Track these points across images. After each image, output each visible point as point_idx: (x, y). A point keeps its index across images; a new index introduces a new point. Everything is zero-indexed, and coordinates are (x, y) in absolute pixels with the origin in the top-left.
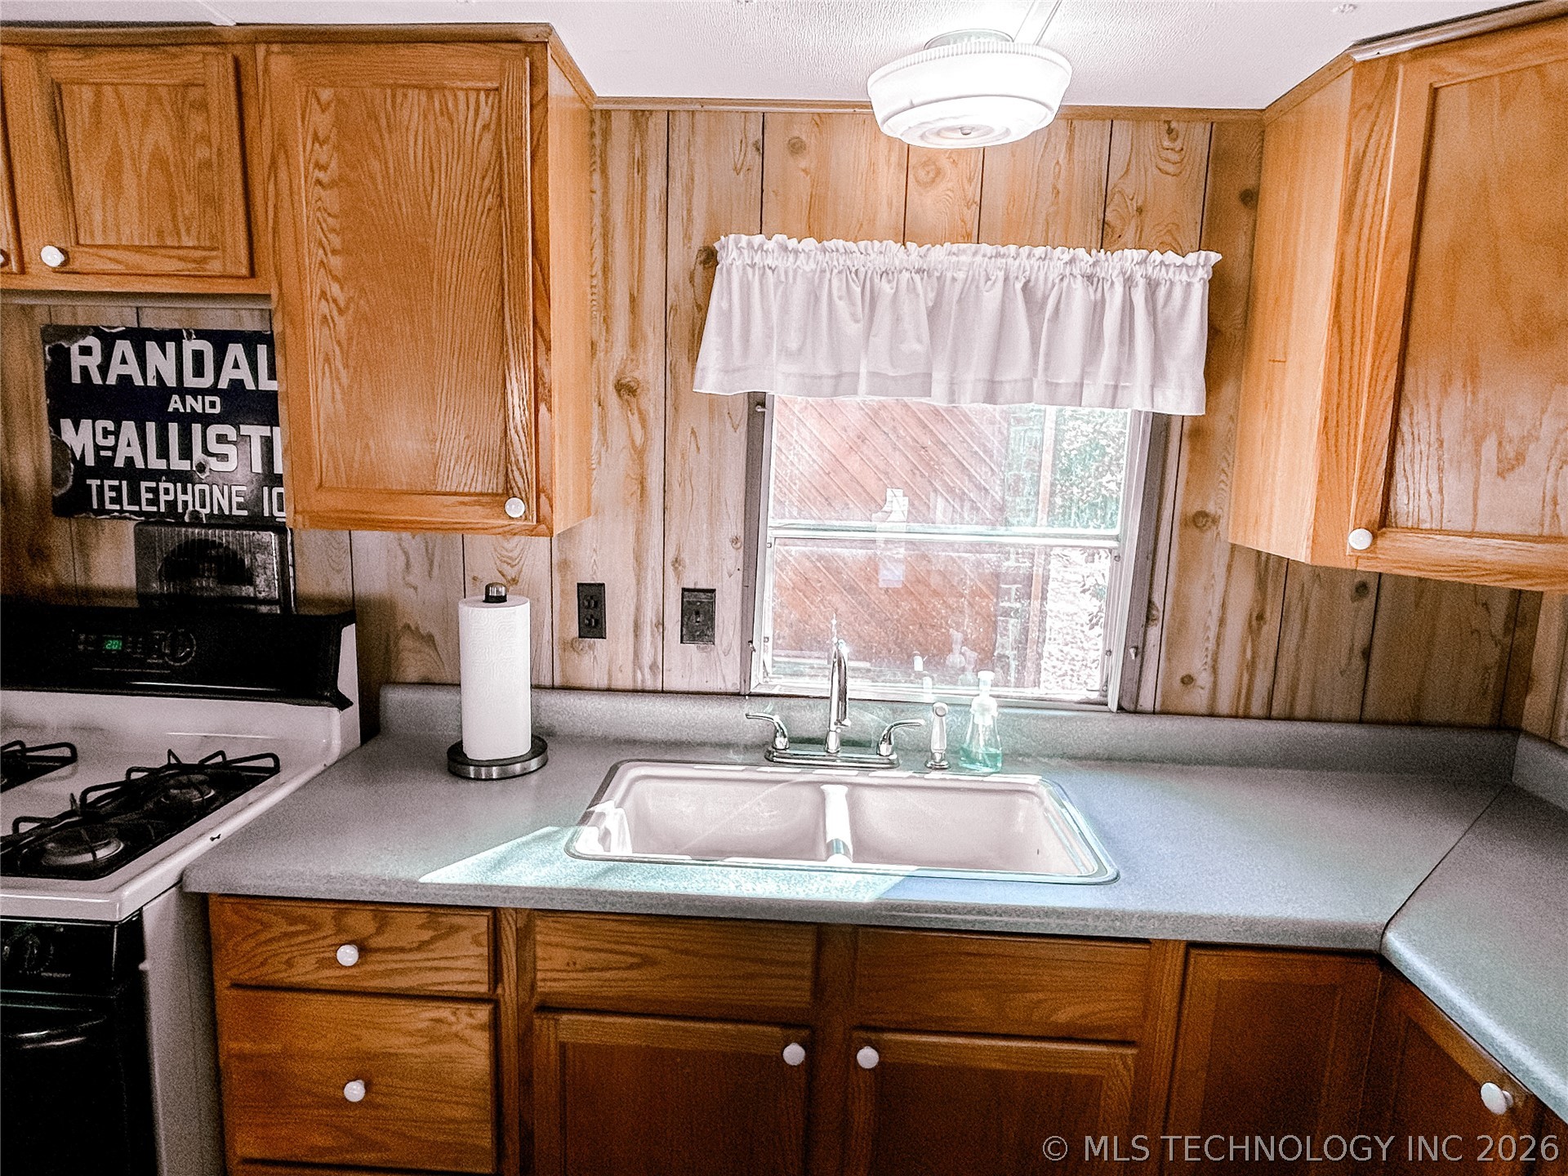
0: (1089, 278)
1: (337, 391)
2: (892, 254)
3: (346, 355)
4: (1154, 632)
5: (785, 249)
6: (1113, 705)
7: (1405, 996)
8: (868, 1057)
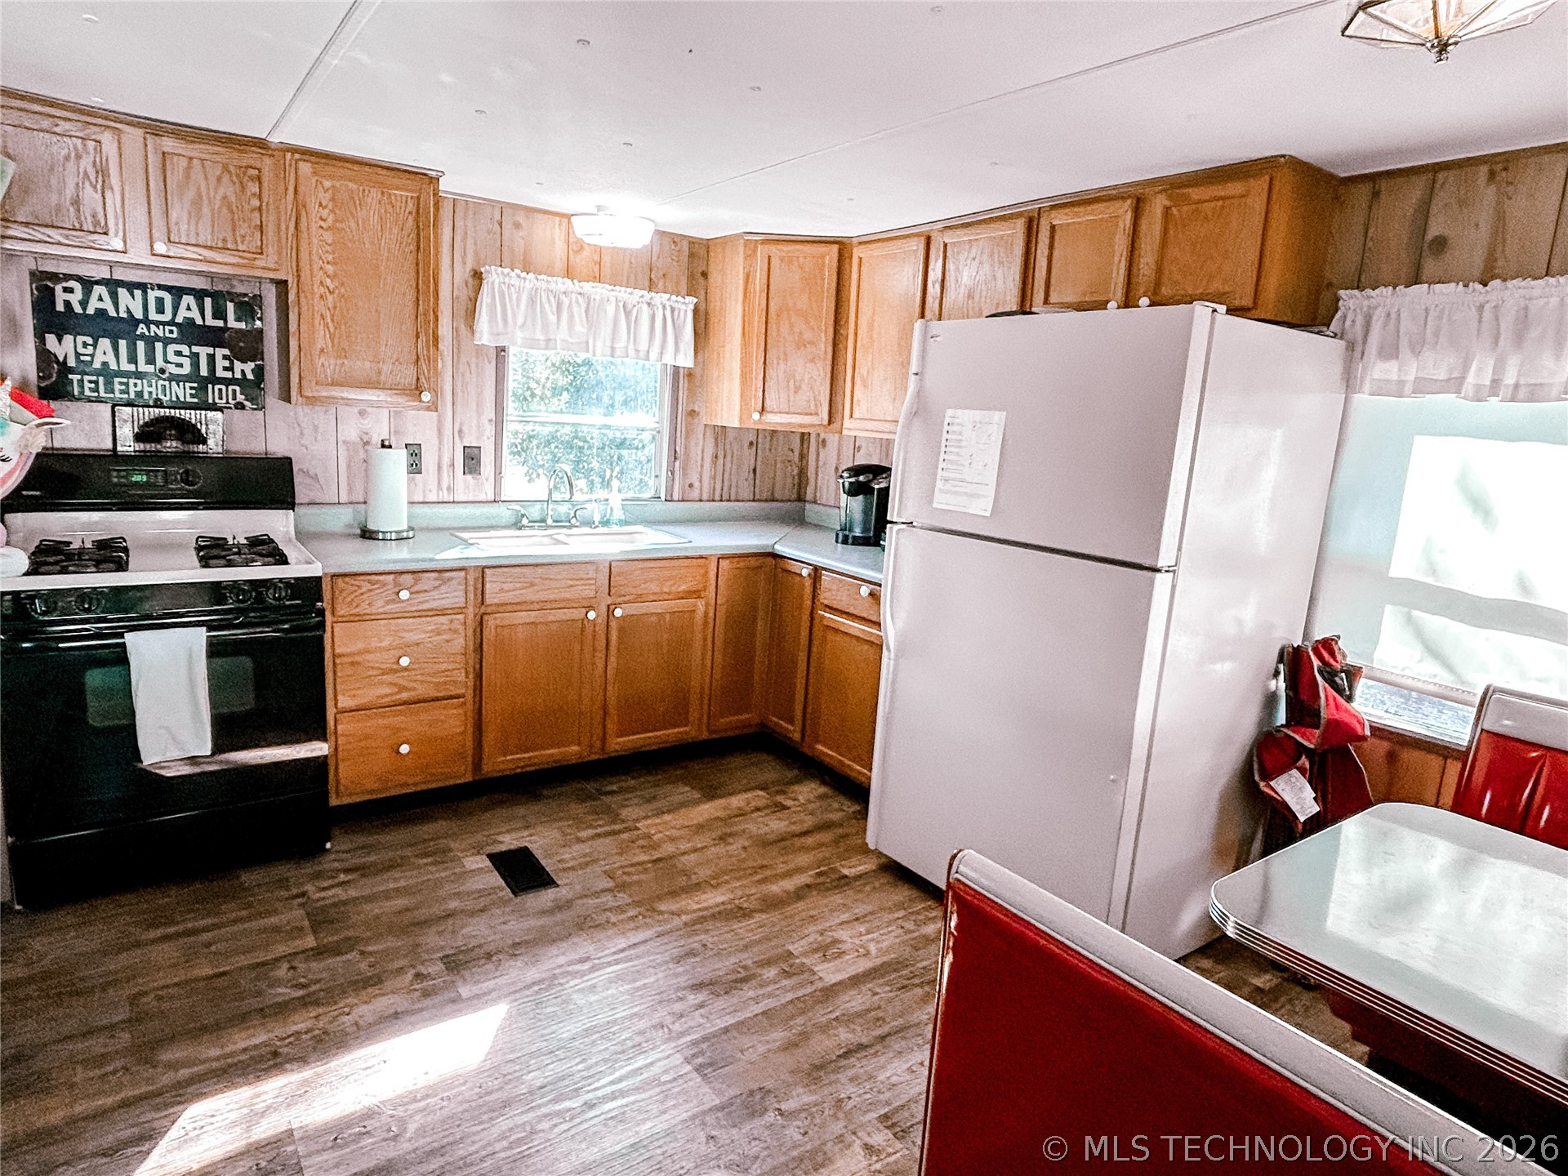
0: (649, 304)
1: (327, 333)
2: (567, 284)
3: (332, 316)
4: (677, 463)
5: (519, 276)
6: (663, 498)
7: (781, 563)
8: (618, 612)
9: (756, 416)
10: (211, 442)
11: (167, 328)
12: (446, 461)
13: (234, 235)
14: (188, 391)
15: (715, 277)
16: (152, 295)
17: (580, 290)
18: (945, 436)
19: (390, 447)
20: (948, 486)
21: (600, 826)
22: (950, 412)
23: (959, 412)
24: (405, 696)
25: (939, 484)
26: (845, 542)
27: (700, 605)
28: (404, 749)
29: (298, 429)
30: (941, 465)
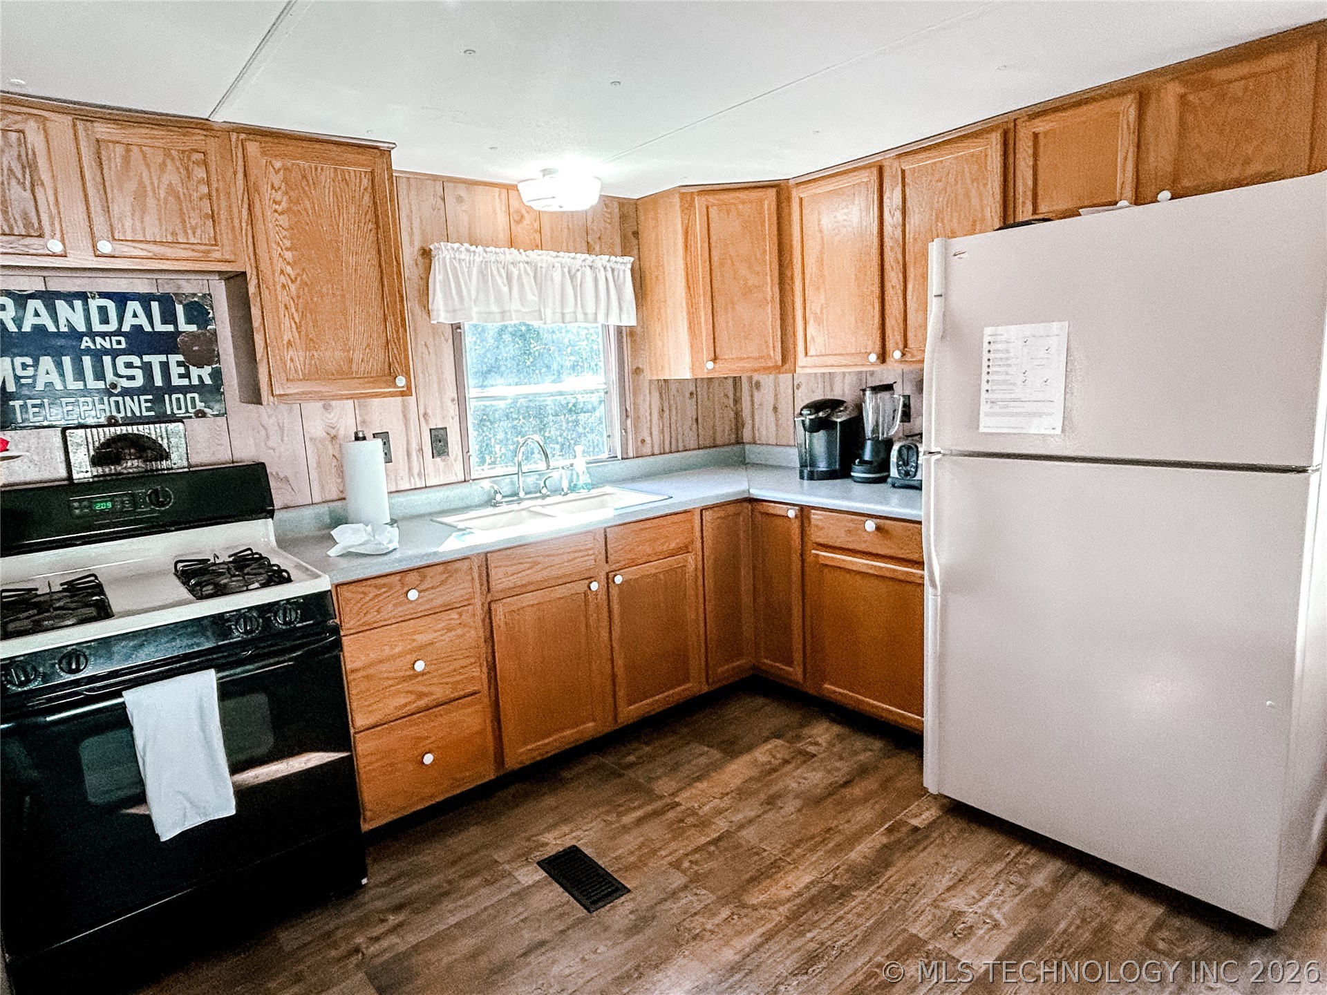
0: (591, 267)
1: (293, 324)
2: (512, 255)
3: (297, 305)
4: (629, 421)
5: (468, 250)
6: (620, 457)
7: (759, 507)
8: (618, 579)
9: (710, 365)
10: (174, 456)
11: (114, 339)
12: (414, 446)
13: (184, 227)
14: (144, 405)
15: (648, 235)
16: (94, 304)
17: (527, 259)
18: (985, 356)
19: (364, 438)
20: (997, 409)
21: (640, 807)
22: (988, 331)
23: (1001, 329)
24: (422, 703)
25: (984, 408)
26: (811, 477)
27: (691, 560)
28: (428, 759)
29: (263, 432)
30: (984, 386)
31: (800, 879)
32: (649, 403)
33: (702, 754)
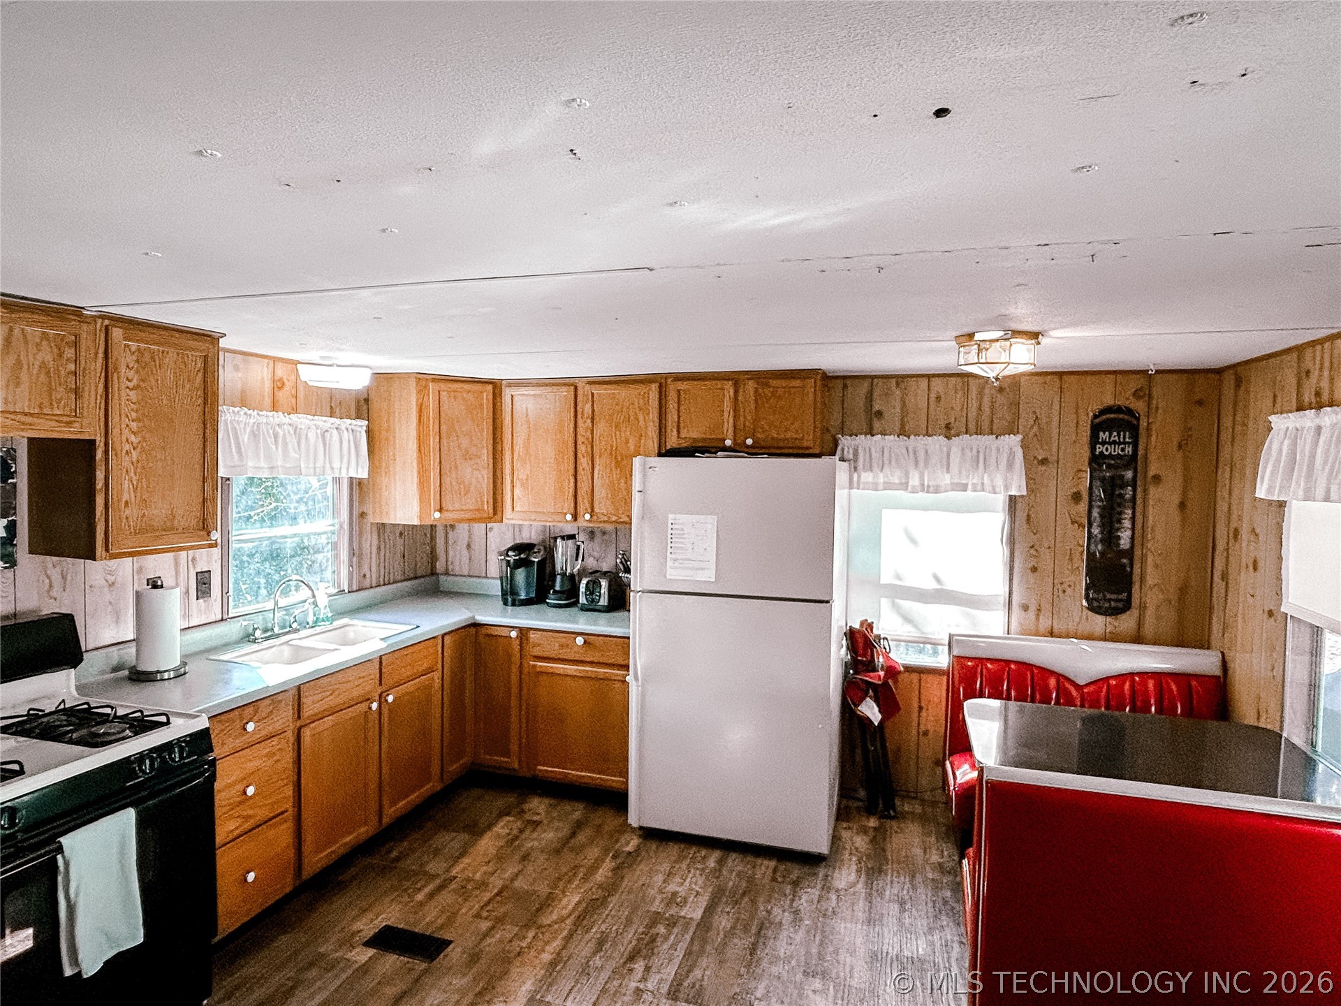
0: (337, 428)
1: (131, 486)
2: (280, 418)
3: (136, 469)
4: (355, 559)
5: (245, 413)
6: (347, 591)
7: (484, 631)
8: (390, 699)
9: (437, 515)
13: (52, 399)
17: (290, 422)
18: (670, 532)
20: (677, 564)
21: (424, 886)
22: (671, 516)
23: (679, 516)
24: (247, 826)
25: (669, 563)
26: (513, 605)
27: (436, 675)
28: (251, 877)
29: (48, 582)
30: (669, 550)
31: (571, 900)
32: (370, 542)
33: (451, 840)
